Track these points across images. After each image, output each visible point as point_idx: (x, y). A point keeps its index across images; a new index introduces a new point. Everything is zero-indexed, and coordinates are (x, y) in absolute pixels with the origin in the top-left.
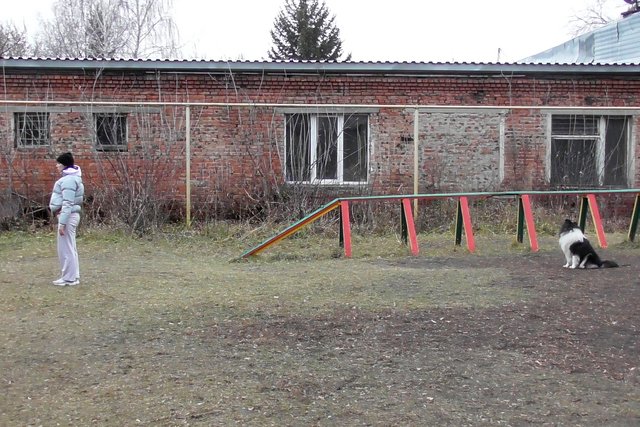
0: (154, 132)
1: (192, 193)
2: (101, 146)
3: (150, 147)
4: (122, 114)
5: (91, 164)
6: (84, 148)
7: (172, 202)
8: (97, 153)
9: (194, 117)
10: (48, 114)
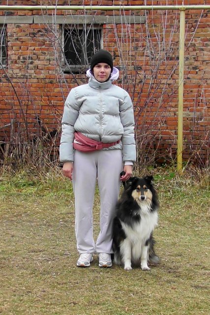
0: (136, 48)
1: (185, 127)
2: (69, 67)
3: (131, 68)
4: (96, 25)
5: (56, 90)
6: (49, 69)
7: (158, 140)
8: (64, 75)
9: (190, 28)
10: (6, 25)
